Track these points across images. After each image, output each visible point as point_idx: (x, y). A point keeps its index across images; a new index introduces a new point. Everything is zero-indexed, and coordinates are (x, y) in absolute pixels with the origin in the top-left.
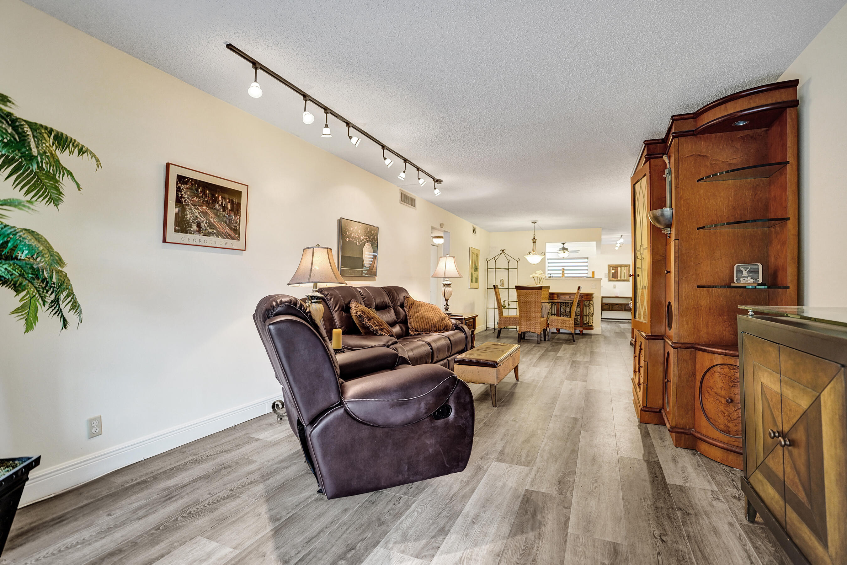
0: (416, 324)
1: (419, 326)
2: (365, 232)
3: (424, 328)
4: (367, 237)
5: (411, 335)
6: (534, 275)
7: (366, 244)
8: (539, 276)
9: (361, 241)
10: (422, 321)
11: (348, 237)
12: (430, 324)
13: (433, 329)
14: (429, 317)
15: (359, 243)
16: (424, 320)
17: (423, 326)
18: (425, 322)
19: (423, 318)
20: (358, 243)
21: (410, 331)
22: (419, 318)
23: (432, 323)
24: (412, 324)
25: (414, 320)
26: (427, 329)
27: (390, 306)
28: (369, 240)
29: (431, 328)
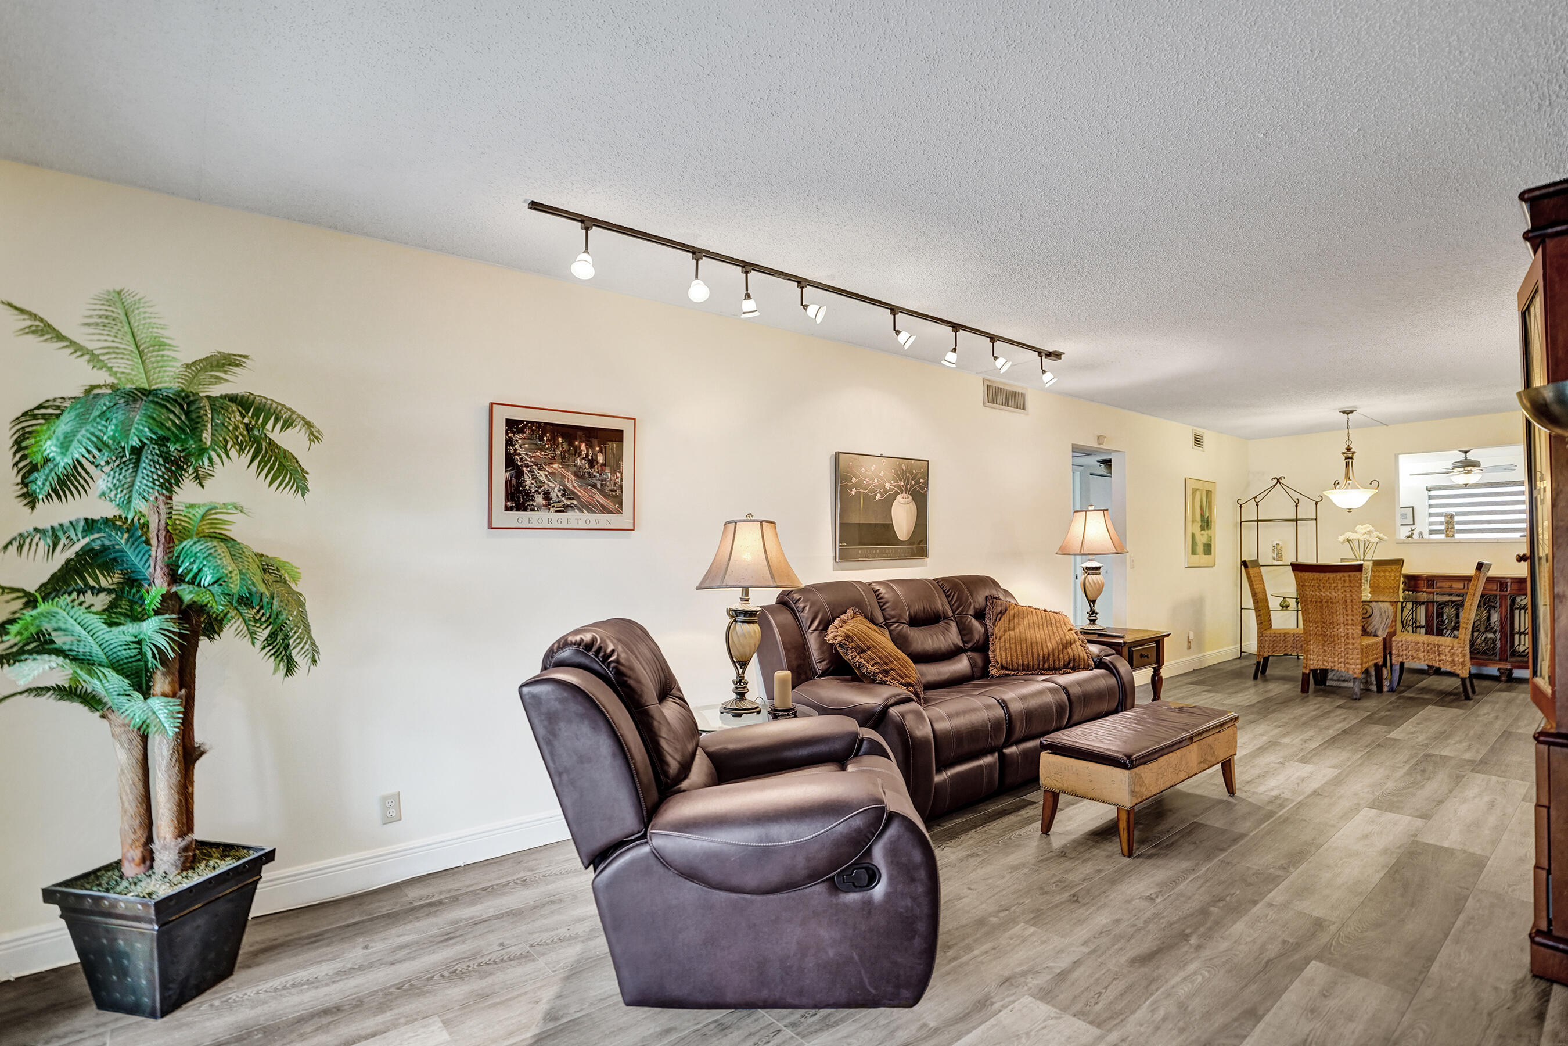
0: (1004, 654)
1: (1009, 659)
2: (896, 473)
3: (1020, 662)
4: (902, 483)
5: (993, 677)
6: (1350, 535)
7: (899, 497)
8: (1362, 538)
9: (886, 491)
10: (1019, 647)
11: (854, 486)
12: (1036, 655)
13: (1041, 666)
14: (1034, 640)
15: (882, 495)
16: (1024, 646)
17: (1020, 658)
18: (1024, 650)
19: (1023, 641)
20: (878, 497)
21: (991, 669)
22: (1013, 641)
23: (1041, 653)
24: (998, 653)
25: (1003, 644)
26: (1028, 666)
27: (946, 618)
28: (906, 488)
29: (1036, 663)
